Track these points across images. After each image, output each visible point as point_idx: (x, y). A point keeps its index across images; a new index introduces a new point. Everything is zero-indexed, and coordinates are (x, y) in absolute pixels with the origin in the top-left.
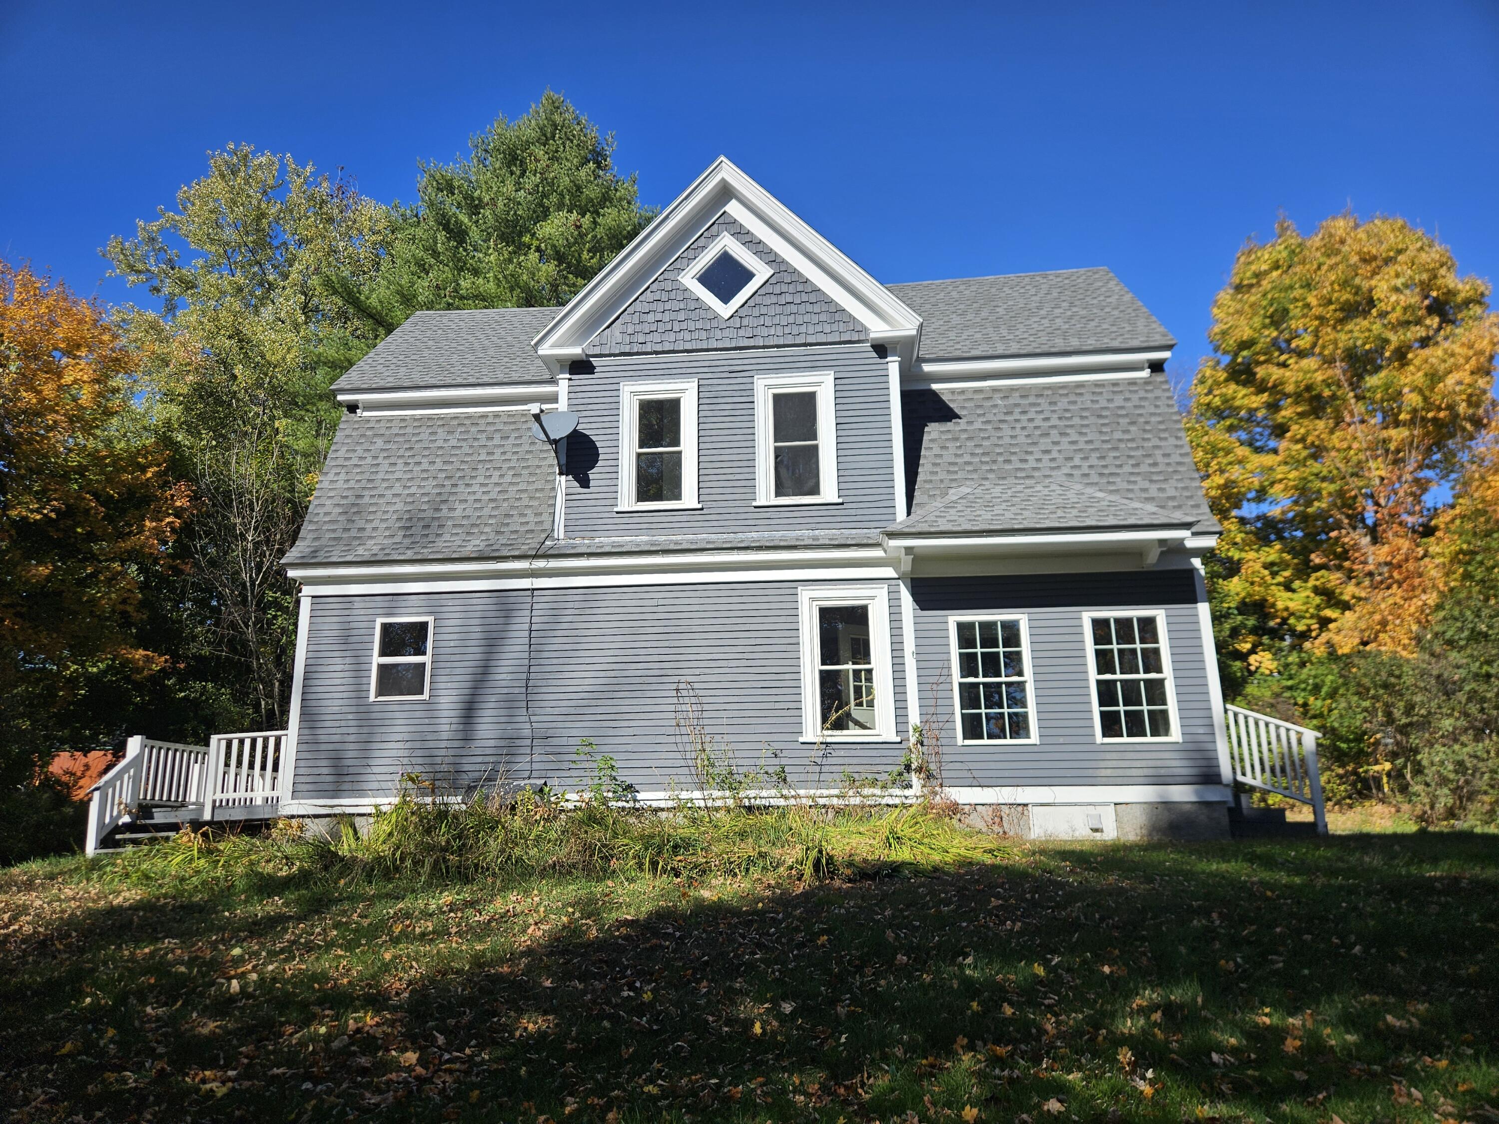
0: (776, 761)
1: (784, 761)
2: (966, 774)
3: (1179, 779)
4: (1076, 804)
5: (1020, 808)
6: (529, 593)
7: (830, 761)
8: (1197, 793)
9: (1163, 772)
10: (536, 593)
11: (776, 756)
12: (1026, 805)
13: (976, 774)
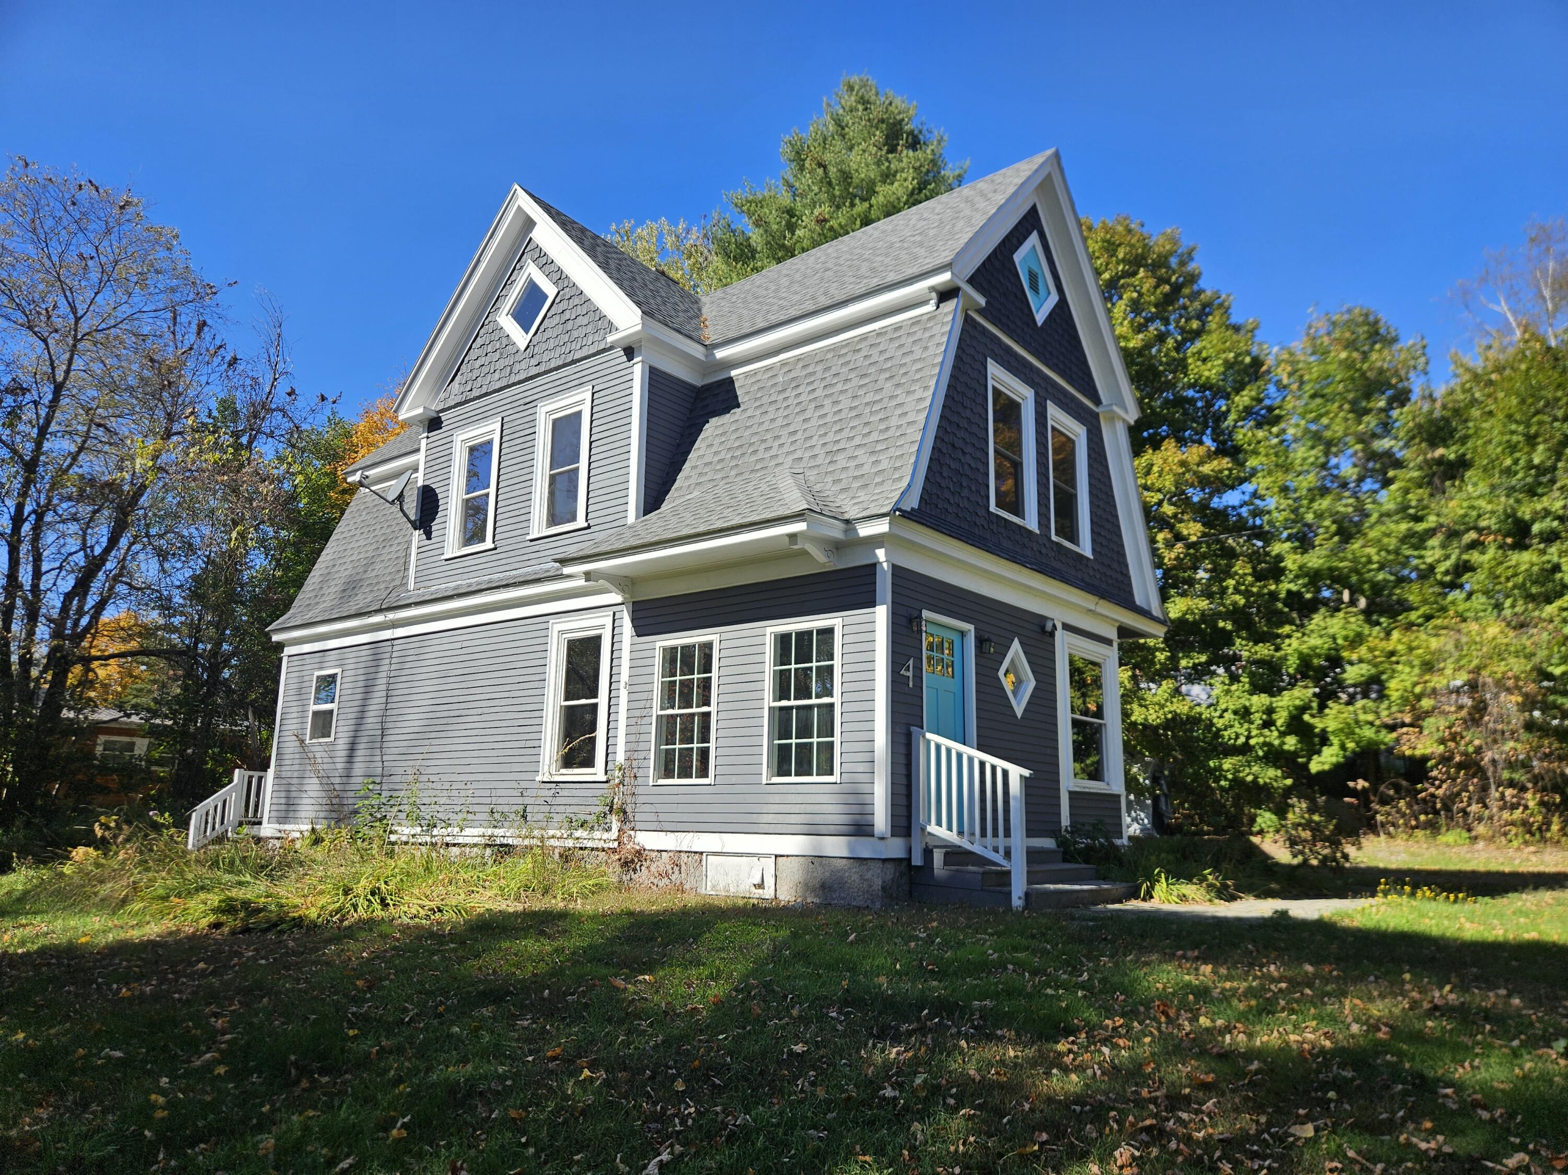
0: (520, 800)
1: (527, 801)
2: (653, 817)
3: (832, 829)
4: (741, 855)
5: (697, 856)
6: (389, 643)
7: (559, 801)
8: (851, 847)
9: (818, 819)
10: (396, 642)
11: (522, 795)
12: (702, 853)
13: (662, 817)
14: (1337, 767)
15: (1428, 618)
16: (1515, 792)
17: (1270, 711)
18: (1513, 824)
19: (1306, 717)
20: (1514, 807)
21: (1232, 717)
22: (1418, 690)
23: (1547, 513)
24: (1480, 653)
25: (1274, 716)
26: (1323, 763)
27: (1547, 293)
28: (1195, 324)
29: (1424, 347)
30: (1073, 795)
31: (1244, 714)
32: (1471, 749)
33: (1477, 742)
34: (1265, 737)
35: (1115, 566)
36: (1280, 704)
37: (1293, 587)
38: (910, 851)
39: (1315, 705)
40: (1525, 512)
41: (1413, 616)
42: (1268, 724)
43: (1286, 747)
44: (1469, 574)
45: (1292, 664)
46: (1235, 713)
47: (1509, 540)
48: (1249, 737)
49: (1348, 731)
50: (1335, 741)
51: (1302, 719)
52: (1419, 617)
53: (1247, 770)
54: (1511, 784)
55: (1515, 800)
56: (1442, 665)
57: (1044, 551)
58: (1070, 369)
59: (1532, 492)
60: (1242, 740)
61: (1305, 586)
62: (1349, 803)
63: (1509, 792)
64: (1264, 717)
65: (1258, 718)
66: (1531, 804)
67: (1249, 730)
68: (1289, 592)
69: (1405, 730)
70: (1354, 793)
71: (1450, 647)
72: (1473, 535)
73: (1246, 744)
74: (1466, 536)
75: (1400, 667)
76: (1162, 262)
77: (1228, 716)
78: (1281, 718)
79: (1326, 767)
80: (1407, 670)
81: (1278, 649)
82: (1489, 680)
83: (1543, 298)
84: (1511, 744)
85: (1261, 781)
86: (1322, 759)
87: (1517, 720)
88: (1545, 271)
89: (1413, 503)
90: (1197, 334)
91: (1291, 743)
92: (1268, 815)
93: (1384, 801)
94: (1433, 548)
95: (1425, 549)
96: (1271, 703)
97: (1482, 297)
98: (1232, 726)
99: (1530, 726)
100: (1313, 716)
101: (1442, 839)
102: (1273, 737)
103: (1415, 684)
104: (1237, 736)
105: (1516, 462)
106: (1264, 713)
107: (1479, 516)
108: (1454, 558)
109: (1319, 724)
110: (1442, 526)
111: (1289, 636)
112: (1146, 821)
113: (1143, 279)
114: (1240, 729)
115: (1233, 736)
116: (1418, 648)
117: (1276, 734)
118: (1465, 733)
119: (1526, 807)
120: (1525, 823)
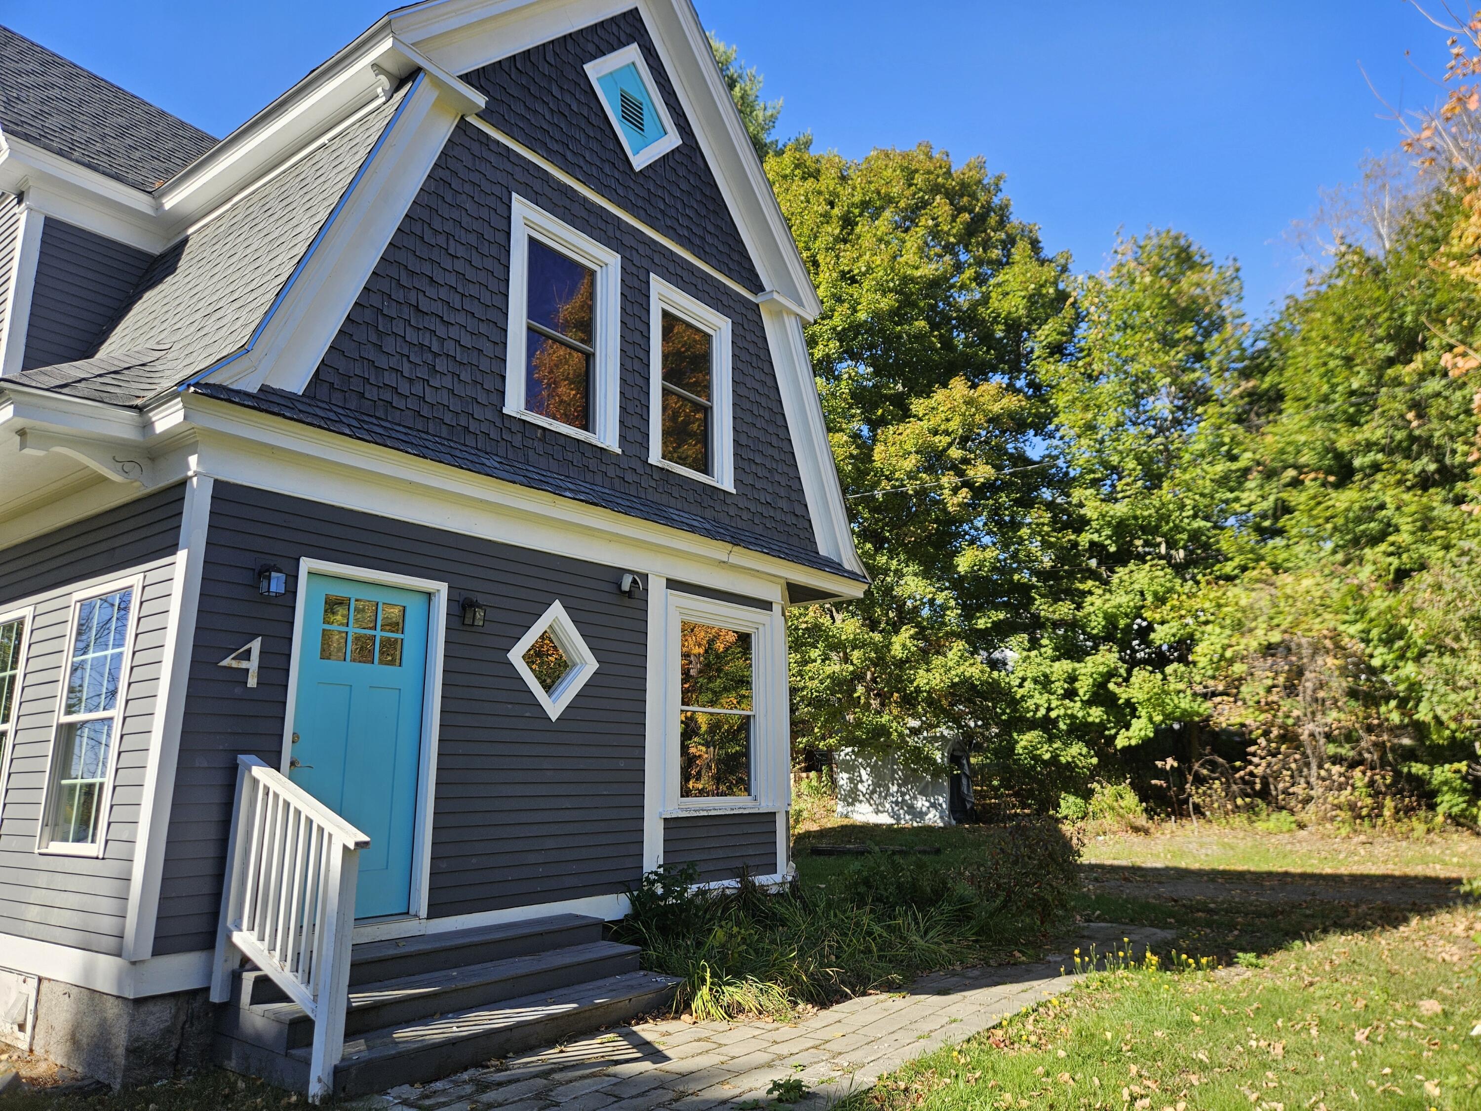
14: (1146, 743)
15: (1244, 569)
16: (1343, 770)
17: (1072, 679)
18: (1339, 807)
19: (1111, 686)
20: (1341, 787)
21: (1032, 686)
22: (1229, 654)
23: (1369, 446)
24: (1293, 610)
25: (1077, 685)
26: (1130, 738)
27: (1384, 231)
28: (996, 253)
29: (1237, 270)
30: (671, 824)
31: (1045, 683)
32: (1290, 721)
33: (1296, 713)
34: (1066, 708)
35: (783, 504)
36: (1083, 671)
37: (1095, 537)
38: (209, 975)
39: (1122, 671)
40: (1343, 444)
41: (1229, 568)
42: (1070, 694)
43: (1090, 719)
44: (1287, 517)
45: (1097, 625)
46: (1035, 681)
47: (1332, 479)
48: (1049, 709)
49: (1157, 700)
50: (1142, 712)
51: (1107, 690)
52: (1235, 568)
53: (1046, 747)
54: (1336, 760)
55: (1342, 779)
56: (1253, 624)
57: (629, 477)
58: (703, 239)
59: (1353, 421)
60: (1042, 712)
61: (1109, 537)
62: (1156, 785)
63: (1336, 769)
64: (1066, 686)
65: (1059, 687)
66: (1359, 784)
67: (1049, 701)
68: (1092, 543)
69: (1218, 699)
70: (1161, 774)
71: (1265, 603)
72: (1291, 473)
73: (1046, 717)
74: (1285, 474)
75: (1209, 628)
76: (965, 188)
77: (1028, 684)
78: (1084, 687)
79: (1133, 742)
80: (1218, 630)
81: (1079, 607)
82: (1304, 641)
83: (1380, 236)
84: (1334, 714)
85: (1063, 760)
86: (1130, 734)
87: (1339, 685)
88: (1379, 206)
89: (1227, 440)
90: (999, 265)
91: (1096, 714)
92: (1072, 799)
93: (1199, 780)
94: (1251, 490)
95: (1243, 491)
96: (1074, 670)
97: (1318, 239)
98: (1032, 697)
99: (1353, 693)
100: (1119, 685)
101: (1260, 826)
102: (1076, 708)
103: (1224, 648)
104: (1037, 707)
105: (1333, 387)
106: (1065, 681)
107: (1298, 452)
108: (1272, 498)
109: (1123, 694)
110: (1258, 464)
111: (1090, 593)
112: (944, 806)
113: (941, 206)
114: (1041, 699)
115: (1033, 707)
116: (1226, 605)
117: (1079, 704)
118: (1281, 703)
119: (1354, 788)
120: (1352, 807)
